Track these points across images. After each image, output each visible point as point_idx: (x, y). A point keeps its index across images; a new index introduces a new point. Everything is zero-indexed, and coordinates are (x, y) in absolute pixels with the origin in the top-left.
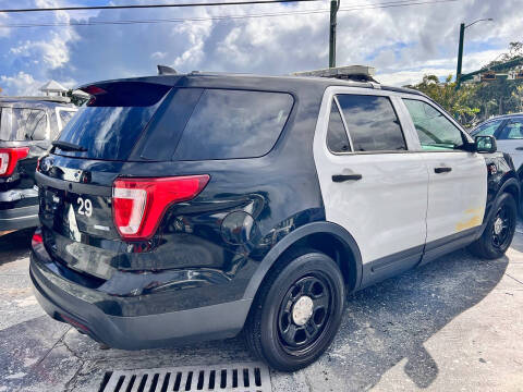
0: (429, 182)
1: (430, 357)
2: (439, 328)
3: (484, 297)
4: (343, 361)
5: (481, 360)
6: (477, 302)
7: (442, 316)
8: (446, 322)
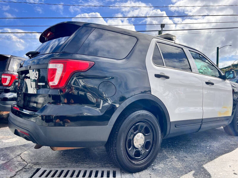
0: (203, 88)
1: (207, 171)
2: (211, 160)
3: (234, 149)
4: (160, 170)
5: (235, 174)
6: (231, 151)
7: (213, 156)
8: (215, 158)
